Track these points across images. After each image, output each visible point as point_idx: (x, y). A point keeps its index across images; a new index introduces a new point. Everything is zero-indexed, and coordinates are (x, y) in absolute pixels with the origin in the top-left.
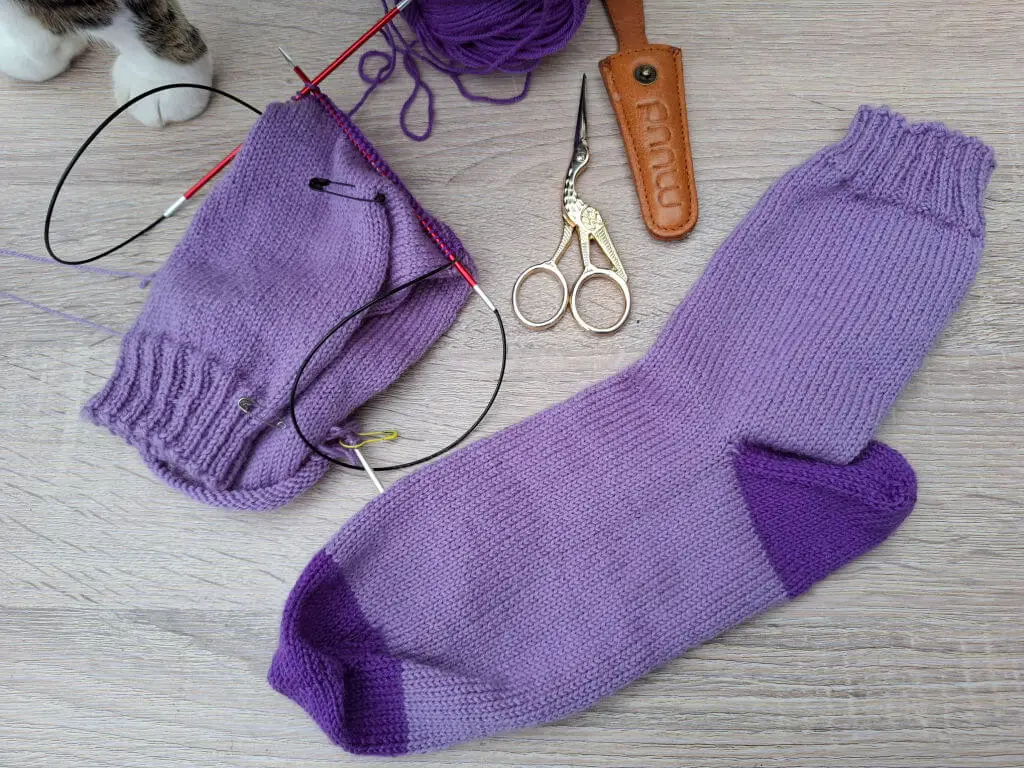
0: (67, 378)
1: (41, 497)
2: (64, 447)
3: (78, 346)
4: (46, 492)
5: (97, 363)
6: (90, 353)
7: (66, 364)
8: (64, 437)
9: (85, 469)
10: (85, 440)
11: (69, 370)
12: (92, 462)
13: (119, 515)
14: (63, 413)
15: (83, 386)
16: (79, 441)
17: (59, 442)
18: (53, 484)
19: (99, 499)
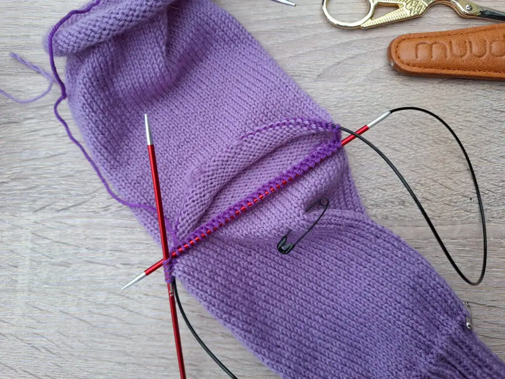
0: (17, 238)
1: (4, 335)
2: (19, 295)
3: (25, 211)
4: (7, 331)
5: (40, 226)
6: (34, 218)
7: (14, 227)
8: (18, 286)
9: (37, 313)
10: (35, 289)
11: (18, 232)
12: (42, 308)
13: (66, 351)
14: (16, 267)
15: (30, 245)
16: (30, 291)
17: (15, 291)
18: (13, 325)
19: (50, 338)
